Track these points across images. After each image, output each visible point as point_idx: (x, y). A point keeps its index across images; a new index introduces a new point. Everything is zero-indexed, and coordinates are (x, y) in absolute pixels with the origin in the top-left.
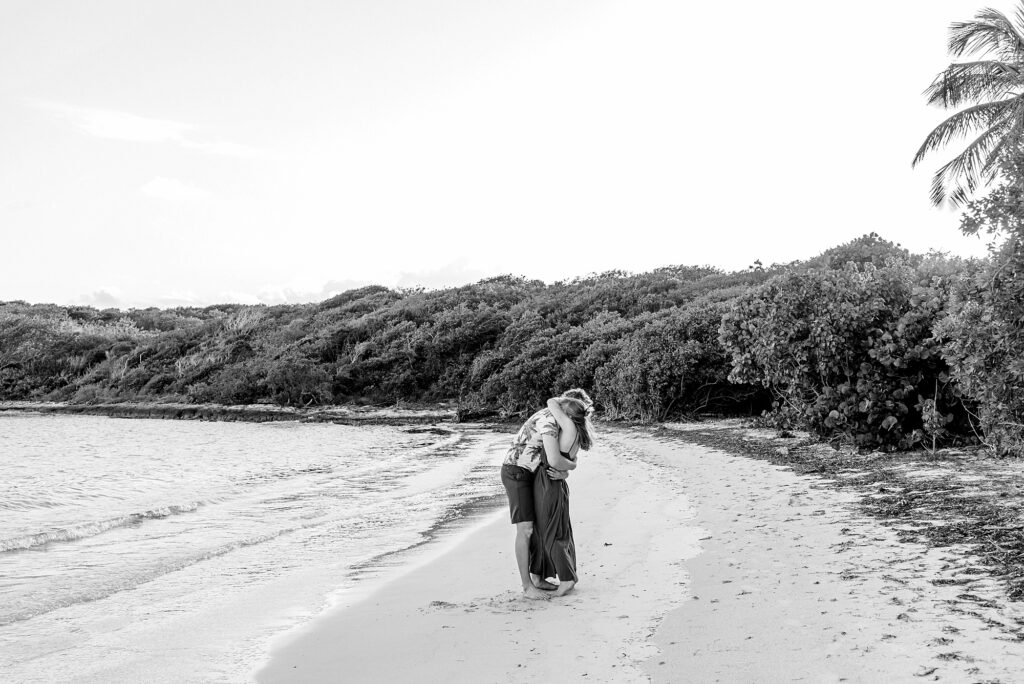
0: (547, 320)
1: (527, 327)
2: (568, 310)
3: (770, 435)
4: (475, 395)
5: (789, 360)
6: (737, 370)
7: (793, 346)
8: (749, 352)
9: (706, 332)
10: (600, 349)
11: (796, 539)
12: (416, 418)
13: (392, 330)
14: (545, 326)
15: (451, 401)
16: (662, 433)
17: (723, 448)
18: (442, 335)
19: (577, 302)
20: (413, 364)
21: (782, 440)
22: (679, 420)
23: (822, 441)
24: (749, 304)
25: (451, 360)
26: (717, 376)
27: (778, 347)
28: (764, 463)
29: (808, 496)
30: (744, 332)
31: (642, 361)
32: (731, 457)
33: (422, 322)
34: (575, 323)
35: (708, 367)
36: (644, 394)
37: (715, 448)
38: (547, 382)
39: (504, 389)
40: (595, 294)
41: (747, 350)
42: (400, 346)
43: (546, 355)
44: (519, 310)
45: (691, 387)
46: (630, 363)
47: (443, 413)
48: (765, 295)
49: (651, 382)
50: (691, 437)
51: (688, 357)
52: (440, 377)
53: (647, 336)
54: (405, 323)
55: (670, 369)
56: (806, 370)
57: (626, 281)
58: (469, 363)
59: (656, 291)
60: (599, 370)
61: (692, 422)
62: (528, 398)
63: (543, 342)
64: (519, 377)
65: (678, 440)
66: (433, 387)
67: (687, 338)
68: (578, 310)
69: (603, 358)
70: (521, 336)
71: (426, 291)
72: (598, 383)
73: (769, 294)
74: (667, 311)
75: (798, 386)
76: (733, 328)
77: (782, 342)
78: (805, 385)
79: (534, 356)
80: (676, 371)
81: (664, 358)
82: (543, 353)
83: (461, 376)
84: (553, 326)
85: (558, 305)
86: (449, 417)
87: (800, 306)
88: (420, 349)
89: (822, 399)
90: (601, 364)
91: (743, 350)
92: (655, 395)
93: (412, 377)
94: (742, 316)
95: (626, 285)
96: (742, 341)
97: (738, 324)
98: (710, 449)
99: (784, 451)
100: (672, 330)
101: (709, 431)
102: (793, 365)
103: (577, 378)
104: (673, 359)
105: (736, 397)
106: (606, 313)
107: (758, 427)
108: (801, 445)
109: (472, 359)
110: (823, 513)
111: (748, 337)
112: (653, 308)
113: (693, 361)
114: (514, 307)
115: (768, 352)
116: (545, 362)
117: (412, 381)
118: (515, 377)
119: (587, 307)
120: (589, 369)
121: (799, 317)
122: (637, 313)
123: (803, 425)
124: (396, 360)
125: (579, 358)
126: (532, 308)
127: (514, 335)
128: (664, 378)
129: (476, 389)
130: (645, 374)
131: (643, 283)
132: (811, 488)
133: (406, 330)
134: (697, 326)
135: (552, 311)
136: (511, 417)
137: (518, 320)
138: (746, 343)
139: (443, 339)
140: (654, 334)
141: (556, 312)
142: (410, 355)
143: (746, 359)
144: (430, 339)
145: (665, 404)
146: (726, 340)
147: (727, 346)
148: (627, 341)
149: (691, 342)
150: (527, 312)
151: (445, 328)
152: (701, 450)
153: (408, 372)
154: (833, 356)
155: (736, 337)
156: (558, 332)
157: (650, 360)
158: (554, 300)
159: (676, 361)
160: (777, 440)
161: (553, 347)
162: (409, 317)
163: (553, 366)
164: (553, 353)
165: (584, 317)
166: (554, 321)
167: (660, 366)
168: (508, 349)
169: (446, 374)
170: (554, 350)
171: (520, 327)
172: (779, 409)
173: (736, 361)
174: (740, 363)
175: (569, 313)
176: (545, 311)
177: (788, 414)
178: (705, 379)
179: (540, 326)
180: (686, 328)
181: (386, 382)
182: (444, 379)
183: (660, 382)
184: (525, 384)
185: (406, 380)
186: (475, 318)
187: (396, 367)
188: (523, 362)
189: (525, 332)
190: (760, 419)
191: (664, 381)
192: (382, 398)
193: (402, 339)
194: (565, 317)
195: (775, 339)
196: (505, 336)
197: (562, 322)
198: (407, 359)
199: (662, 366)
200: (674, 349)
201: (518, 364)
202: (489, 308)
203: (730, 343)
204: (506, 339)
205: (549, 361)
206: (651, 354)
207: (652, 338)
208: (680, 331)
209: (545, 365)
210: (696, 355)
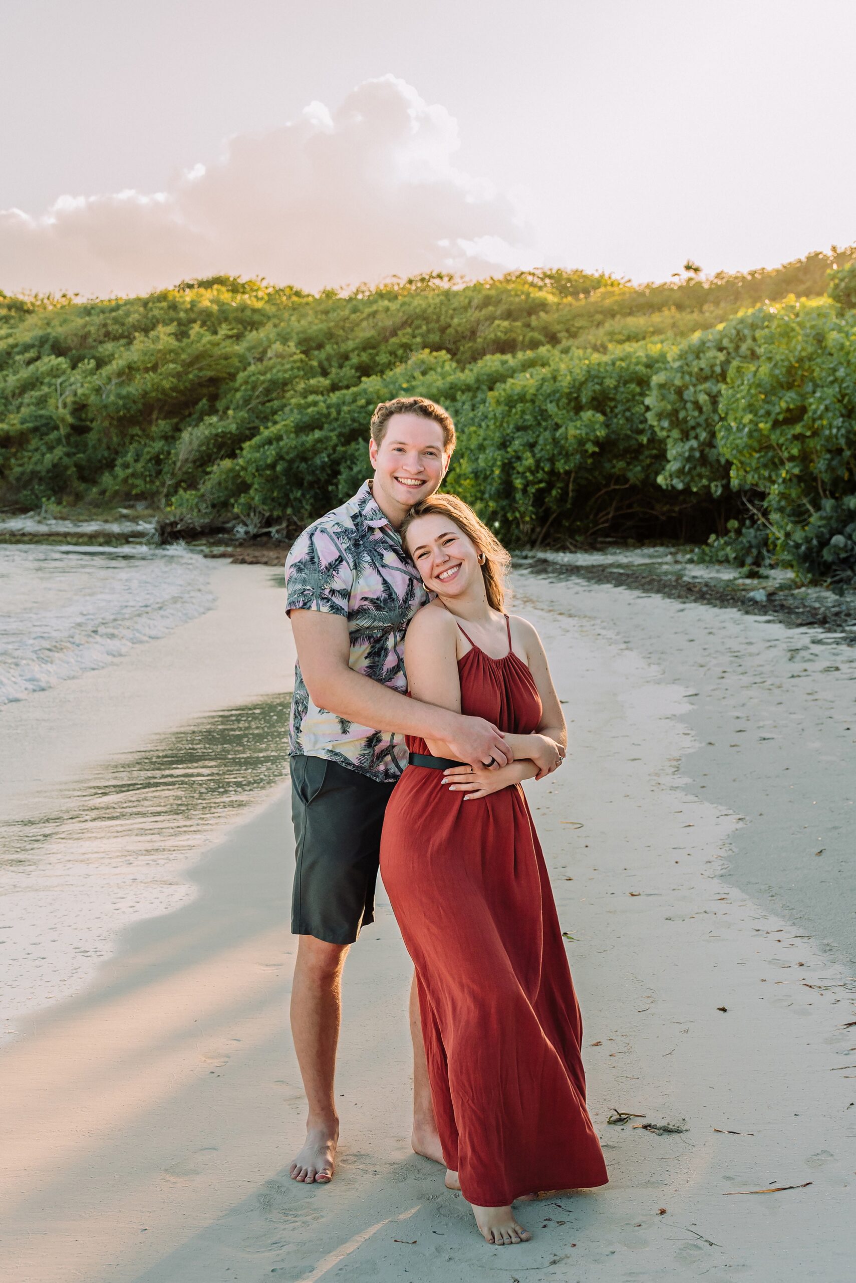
0: (315, 363)
1: (277, 374)
2: (351, 344)
3: (727, 575)
4: (188, 496)
5: (770, 454)
6: (673, 466)
7: (778, 432)
8: (696, 438)
9: (613, 399)
11: (809, 694)
12: (81, 535)
13: (25, 373)
14: (309, 373)
15: (140, 507)
16: (541, 568)
17: (658, 592)
18: (121, 384)
19: (365, 332)
20: (68, 437)
21: (748, 581)
22: (564, 549)
23: (814, 583)
24: (698, 357)
25: (136, 430)
26: (630, 475)
27: (755, 434)
28: (732, 613)
29: (811, 651)
30: (690, 406)
31: (504, 445)
32: (676, 605)
33: (80, 359)
35: (616, 457)
36: (504, 503)
37: (646, 591)
38: (323, 477)
39: (244, 487)
40: (400, 318)
41: (692, 434)
42: (42, 402)
43: (321, 428)
44: (260, 342)
45: (584, 493)
46: (481, 448)
47: (127, 527)
48: (726, 343)
49: (518, 483)
50: (597, 575)
51: (581, 442)
52: (119, 461)
53: (511, 401)
54: (51, 361)
55: (552, 460)
56: (796, 471)
57: (456, 294)
58: (171, 438)
59: (509, 315)
61: (586, 551)
62: (289, 504)
63: (315, 404)
64: (273, 466)
65: (575, 579)
66: (106, 479)
67: (578, 408)
68: (369, 345)
70: (268, 391)
71: (79, 301)
73: (731, 341)
75: (783, 496)
76: (673, 397)
77: (761, 425)
78: (794, 495)
79: (302, 428)
80: (561, 466)
81: (541, 441)
82: (314, 424)
83: (157, 460)
84: (325, 373)
85: (331, 336)
86: (140, 535)
87: (790, 370)
88: (80, 408)
89: (821, 518)
91: (685, 436)
92: (524, 504)
93: (66, 460)
94: (687, 378)
95: (455, 303)
96: (685, 421)
97: (680, 392)
98: (637, 593)
99: (760, 595)
100: (554, 392)
101: (620, 566)
102: (775, 464)
104: (555, 441)
105: (661, 509)
106: (425, 355)
107: (701, 561)
108: (782, 588)
109: (178, 429)
110: (837, 669)
111: (696, 414)
112: (505, 346)
113: (591, 448)
114: (252, 336)
115: (738, 441)
116: (320, 440)
117: (66, 468)
118: (267, 467)
119: (386, 340)
121: (790, 386)
122: (475, 357)
123: (789, 557)
124: (36, 430)
126: (285, 340)
127: (254, 388)
128: (540, 475)
129: (192, 485)
130: (508, 468)
131: (487, 301)
132: (813, 642)
133: (55, 372)
134: (597, 387)
135: (320, 346)
136: (255, 536)
137: (260, 360)
138: (692, 423)
139: (124, 392)
140: (522, 398)
141: (330, 349)
142: (63, 420)
143: (692, 449)
144: (98, 390)
145: (542, 519)
146: (660, 416)
147: (662, 428)
149: (587, 415)
150: (277, 347)
151: (130, 370)
152: (624, 594)
153: (59, 451)
154: (840, 451)
155: (676, 412)
156: (334, 388)
157: (517, 444)
158: (323, 326)
159: (562, 447)
160: (740, 581)
161: (334, 414)
162: (59, 349)
163: (334, 448)
164: (335, 425)
165: (383, 358)
166: (326, 364)
167: (534, 456)
168: (243, 414)
169: (129, 457)
170: (336, 419)
171: (264, 373)
172: (739, 532)
173: (674, 452)
174: (680, 455)
175: (353, 350)
176: (309, 345)
177: (754, 542)
178: (610, 478)
179: (302, 373)
180: (579, 390)
181: (18, 470)
182: (126, 466)
183: (534, 483)
184: (284, 480)
185: (55, 466)
186: (183, 356)
187: (34, 443)
188: (279, 438)
189: (273, 382)
190: (707, 549)
191: (541, 481)
192: (11, 497)
193: (46, 389)
194: (346, 357)
195: (751, 421)
196: (237, 390)
197: (341, 367)
198: (56, 428)
199: (538, 456)
200: (557, 426)
201: (269, 442)
202: (208, 337)
203: (666, 424)
204: (238, 395)
205: (328, 438)
206: (519, 434)
207: (519, 406)
208: (568, 395)
209: (320, 446)
210: (597, 438)
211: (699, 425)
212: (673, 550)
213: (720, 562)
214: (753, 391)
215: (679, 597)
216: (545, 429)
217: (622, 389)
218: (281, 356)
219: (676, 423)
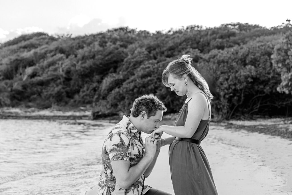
0: (152, 55)
1: (138, 59)
2: (165, 49)
4: (104, 102)
6: (284, 83)
9: (258, 61)
12: (64, 117)
13: (50, 60)
14: (150, 58)
15: (88, 106)
16: (230, 127)
17: (278, 135)
18: (82, 63)
19: (171, 44)
20: (64, 82)
22: (240, 119)
25: (88, 79)
26: (265, 90)
30: (290, 57)
33: (69, 55)
34: (168, 56)
35: (259, 84)
36: (217, 101)
37: (273, 135)
39: (123, 98)
40: (183, 39)
42: (56, 70)
43: (150, 76)
44: (133, 48)
45: (248, 97)
47: (82, 114)
50: (252, 129)
51: (246, 77)
52: (81, 90)
53: (219, 63)
54: (59, 55)
55: (235, 84)
57: (203, 31)
58: (100, 82)
59: (222, 37)
61: (249, 120)
63: (149, 67)
64: (133, 90)
65: (242, 131)
66: (77, 97)
67: (245, 65)
68: (172, 49)
70: (134, 65)
76: (283, 54)
79: (143, 77)
80: (239, 87)
81: (231, 78)
82: (149, 75)
83: (95, 90)
84: (155, 58)
85: (158, 46)
86: (85, 116)
88: (68, 72)
91: (289, 70)
92: (224, 102)
93: (62, 90)
94: (289, 46)
95: (202, 34)
96: (288, 64)
97: (286, 52)
98: (269, 136)
100: (235, 59)
101: (262, 125)
104: (236, 78)
105: (278, 104)
106: (191, 50)
109: (102, 79)
112: (220, 47)
113: (250, 80)
114: (130, 46)
116: (150, 80)
117: (62, 93)
118: (131, 90)
119: (177, 47)
122: (209, 51)
124: (52, 79)
126: (141, 47)
127: (130, 64)
129: (104, 98)
131: (214, 33)
133: (61, 59)
134: (253, 57)
135: (155, 49)
139: (83, 65)
140: (223, 61)
141: (157, 50)
142: (62, 76)
144: (74, 65)
145: (231, 107)
146: (278, 62)
147: (278, 67)
149: (248, 67)
150: (139, 49)
151: (84, 58)
153: (60, 87)
155: (284, 60)
156: (158, 62)
157: (221, 79)
158: (156, 43)
159: (239, 80)
161: (156, 70)
162: (62, 51)
163: (156, 83)
164: (156, 75)
166: (156, 55)
167: (228, 83)
168: (125, 73)
169: (85, 89)
170: (157, 73)
171: (133, 59)
173: (284, 77)
174: (286, 78)
175: (166, 51)
176: (150, 49)
178: (257, 92)
179: (147, 58)
180: (245, 58)
181: (45, 93)
182: (84, 92)
183: (228, 94)
185: (58, 92)
186: (104, 53)
187: (52, 84)
188: (135, 80)
189: (137, 62)
191: (231, 93)
192: (42, 103)
193: (57, 66)
194: (163, 53)
196: (124, 65)
197: (161, 56)
198: (60, 79)
199: (230, 83)
200: (237, 72)
201: (132, 81)
202: (113, 46)
203: (280, 65)
204: (124, 66)
205: (153, 80)
206: (222, 75)
207: (222, 65)
208: (241, 59)
209: (150, 82)
210: (252, 76)
212: (283, 119)
215: (288, 137)
216: (233, 73)
217: (262, 57)
218: (140, 53)
219: (284, 65)
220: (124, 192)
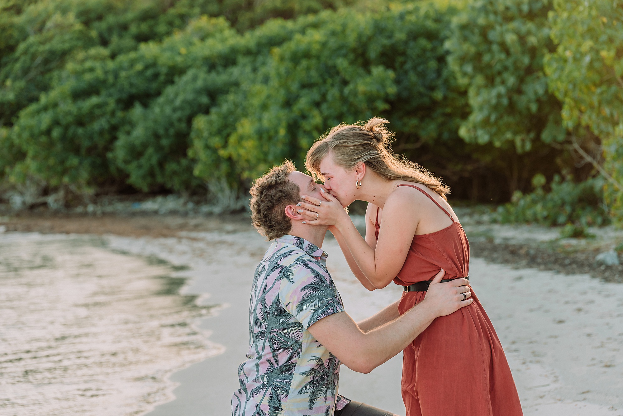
0: (94, 34)
1: (57, 44)
2: (130, 16)
6: (476, 117)
8: (503, 82)
10: (200, 83)
14: (88, 43)
21: (574, 242)
26: (422, 134)
27: (597, 65)
30: (495, 47)
31: (288, 104)
34: (143, 38)
38: (101, 143)
39: (21, 156)
41: (498, 80)
43: (97, 94)
44: (40, 15)
46: (264, 107)
51: (372, 99)
53: (296, 58)
60: (200, 122)
62: (64, 172)
63: (92, 70)
64: (48, 132)
68: (147, 16)
69: (205, 100)
70: (46, 61)
72: (198, 145)
74: (311, 18)
76: (476, 38)
77: (604, 54)
79: (79, 94)
84: (104, 43)
85: (110, 9)
90: (206, 111)
91: (491, 81)
94: (492, 17)
97: (484, 32)
100: (341, 47)
103: (157, 136)
104: (344, 100)
106: (203, 22)
107: (506, 221)
111: (503, 56)
112: (284, 13)
114: (31, 9)
116: (99, 106)
118: (42, 133)
119: (164, 11)
120: (180, 120)
122: (254, 24)
125: (161, 100)
126: (64, 11)
127: (33, 59)
134: (386, 41)
135: (100, 18)
136: (32, 207)
137: (40, 30)
138: (498, 67)
140: (307, 55)
141: (110, 20)
143: (499, 96)
146: (463, 60)
148: (248, 69)
149: (377, 71)
155: (479, 55)
156: (115, 54)
157: (303, 103)
159: (351, 105)
160: (564, 242)
161: (111, 79)
163: (113, 114)
164: (112, 90)
165: (162, 28)
166: (106, 35)
167: (321, 112)
168: (21, 84)
170: (114, 85)
171: (43, 43)
172: (547, 189)
173: (480, 99)
174: (488, 102)
175: (133, 21)
176: (89, 16)
177: (568, 199)
179: (80, 43)
180: (366, 45)
184: (59, 147)
188: (55, 105)
189: (52, 53)
190: (512, 209)
194: (124, 27)
195: (592, 49)
196: (16, 60)
197: (121, 36)
199: (326, 113)
200: (345, 83)
201: (45, 108)
203: (469, 69)
204: (18, 66)
205: (106, 104)
206: (305, 91)
207: (304, 63)
208: (354, 50)
209: (97, 112)
210: (387, 94)
211: (506, 68)
213: (527, 222)
214: (594, 13)
216: (332, 85)
218: (60, 27)
219: (480, 68)
220: (309, 399)
